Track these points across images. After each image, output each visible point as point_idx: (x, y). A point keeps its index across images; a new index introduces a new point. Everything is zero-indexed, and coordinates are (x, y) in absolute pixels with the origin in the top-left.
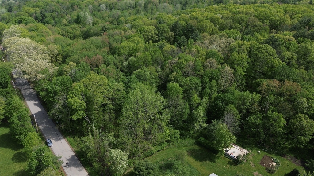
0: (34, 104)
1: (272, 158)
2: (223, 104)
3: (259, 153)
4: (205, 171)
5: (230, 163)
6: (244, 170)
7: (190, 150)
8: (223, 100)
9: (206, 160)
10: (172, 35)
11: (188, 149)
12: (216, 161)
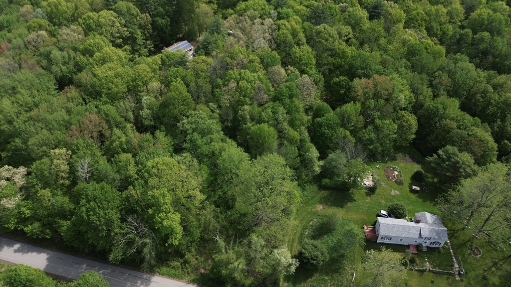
0: (16, 251)
1: (390, 167)
2: (329, 130)
3: (379, 168)
4: (355, 216)
5: (368, 194)
6: (383, 195)
7: (321, 199)
8: (328, 125)
9: (346, 204)
10: (147, 19)
11: (319, 200)
12: (355, 198)
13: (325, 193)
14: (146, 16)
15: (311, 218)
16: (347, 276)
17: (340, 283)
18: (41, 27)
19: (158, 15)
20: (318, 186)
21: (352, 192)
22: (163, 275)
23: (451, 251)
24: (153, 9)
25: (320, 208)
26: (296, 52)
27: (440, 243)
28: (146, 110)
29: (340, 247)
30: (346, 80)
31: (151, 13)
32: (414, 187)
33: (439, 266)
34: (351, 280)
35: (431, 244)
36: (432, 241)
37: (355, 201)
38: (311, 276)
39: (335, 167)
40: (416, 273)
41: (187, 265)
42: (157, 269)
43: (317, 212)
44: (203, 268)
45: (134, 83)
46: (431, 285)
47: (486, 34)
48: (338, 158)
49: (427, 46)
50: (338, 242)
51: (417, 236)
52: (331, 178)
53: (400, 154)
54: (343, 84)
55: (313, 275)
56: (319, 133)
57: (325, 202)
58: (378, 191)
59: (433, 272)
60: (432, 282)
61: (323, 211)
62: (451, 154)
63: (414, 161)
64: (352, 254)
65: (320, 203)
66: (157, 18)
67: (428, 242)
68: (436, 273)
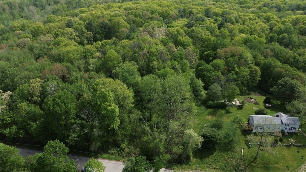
1: (248, 97)
3: (241, 98)
5: (239, 109)
6: (249, 109)
7: (209, 113)
9: (226, 114)
10: (91, 35)
11: (207, 114)
12: (231, 112)
13: (211, 110)
14: (90, 33)
15: (205, 123)
16: (238, 152)
17: (234, 157)
18: (27, 37)
19: (97, 33)
20: (205, 107)
21: (228, 109)
22: (105, 159)
23: (304, 134)
24: (94, 30)
25: (209, 117)
26: (180, 39)
27: (296, 128)
28: (92, 65)
29: (228, 136)
30: (213, 52)
31: (93, 32)
32: (267, 105)
33: (299, 142)
34: (241, 154)
35: (289, 130)
36: (290, 126)
37: (231, 113)
38: (212, 154)
39: (215, 92)
40: (285, 147)
41: (122, 151)
42: (100, 156)
43: (207, 120)
44: (134, 153)
45: (85, 54)
46: (297, 153)
47: (286, 34)
48: (216, 88)
49: (255, 38)
50: (226, 134)
51: (280, 123)
52: (213, 101)
53: (252, 92)
54: (211, 54)
55: (213, 153)
56: (202, 75)
57: (212, 114)
58: (244, 107)
59: (297, 146)
60: (298, 152)
61: (212, 119)
62: (287, 81)
63: (262, 95)
64: (238, 140)
65: (209, 115)
66: (97, 35)
67: (288, 127)
68: (298, 147)
